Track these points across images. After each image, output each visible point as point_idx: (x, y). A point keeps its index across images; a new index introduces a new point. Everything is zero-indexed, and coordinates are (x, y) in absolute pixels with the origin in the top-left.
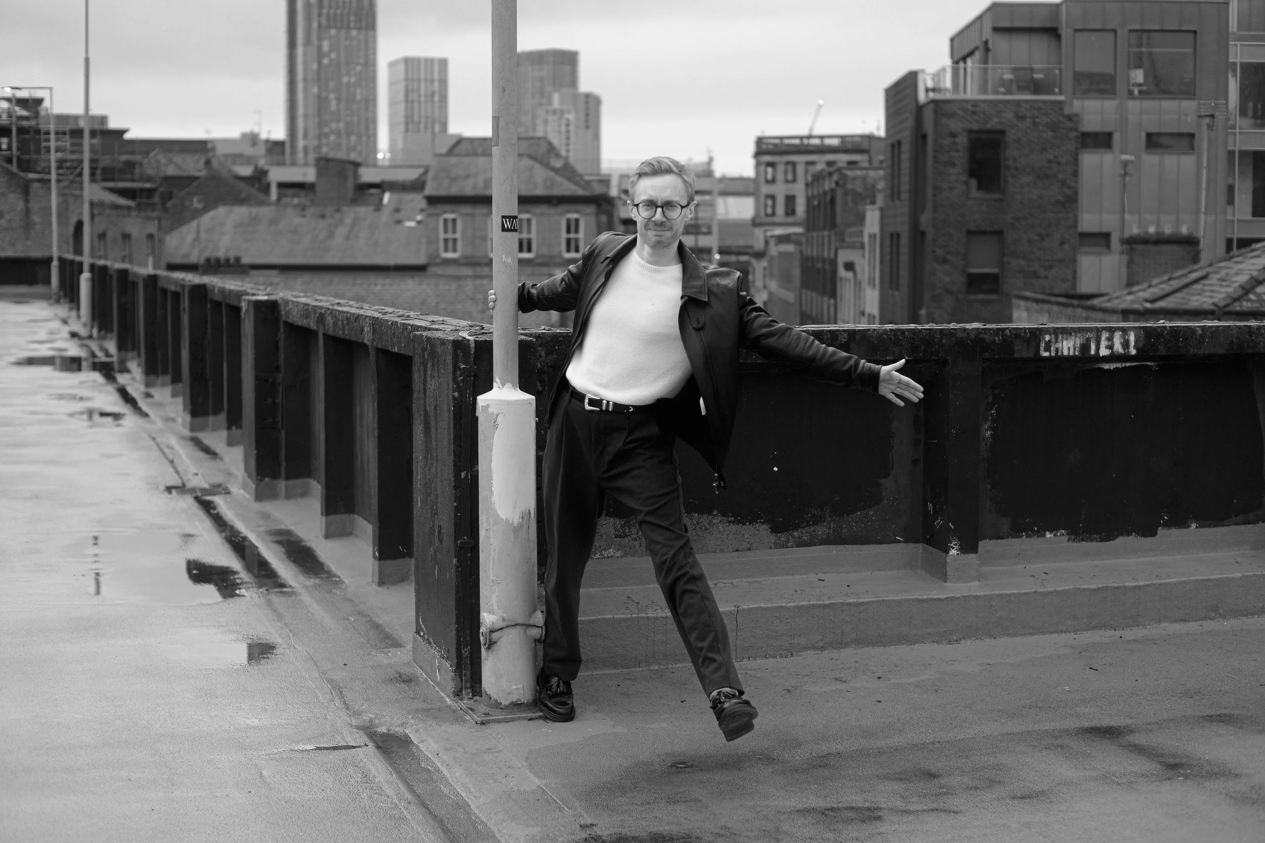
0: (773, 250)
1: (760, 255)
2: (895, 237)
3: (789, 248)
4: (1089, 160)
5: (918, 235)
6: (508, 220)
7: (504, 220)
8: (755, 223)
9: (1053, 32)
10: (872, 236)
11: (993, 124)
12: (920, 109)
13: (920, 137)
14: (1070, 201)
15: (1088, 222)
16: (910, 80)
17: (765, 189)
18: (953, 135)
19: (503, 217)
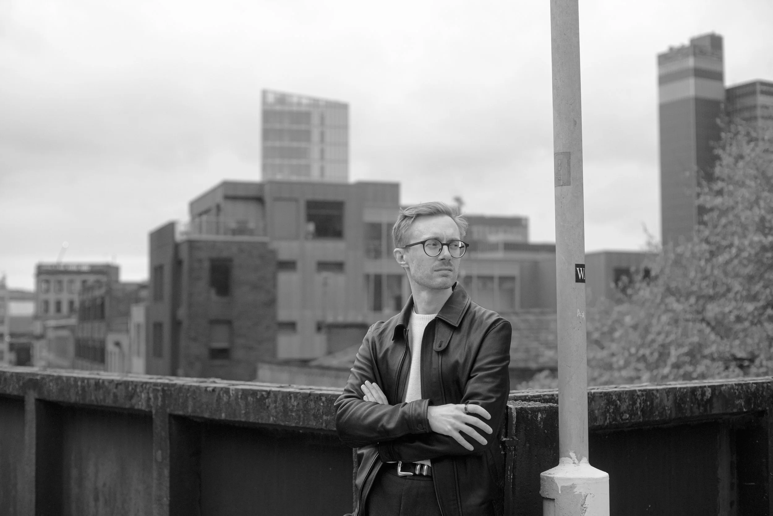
0: (51, 334)
1: (41, 337)
2: (158, 326)
3: (65, 333)
4: (284, 277)
5: (176, 324)
6: (581, 269)
7: (578, 269)
8: (36, 317)
9: (259, 200)
10: (138, 326)
11: (225, 254)
12: (177, 246)
13: (178, 263)
14: (272, 303)
15: (283, 315)
16: (169, 228)
17: (43, 297)
18: (200, 261)
19: (577, 266)
